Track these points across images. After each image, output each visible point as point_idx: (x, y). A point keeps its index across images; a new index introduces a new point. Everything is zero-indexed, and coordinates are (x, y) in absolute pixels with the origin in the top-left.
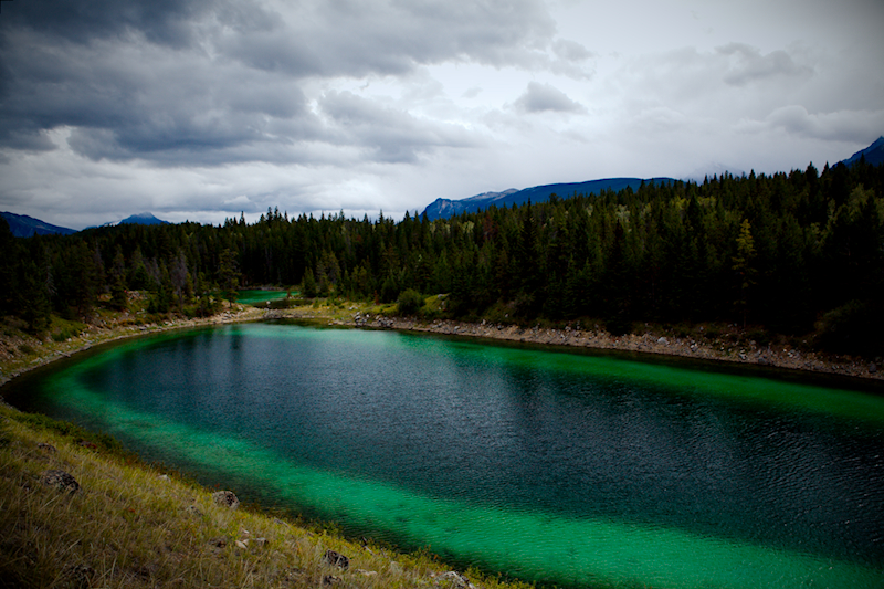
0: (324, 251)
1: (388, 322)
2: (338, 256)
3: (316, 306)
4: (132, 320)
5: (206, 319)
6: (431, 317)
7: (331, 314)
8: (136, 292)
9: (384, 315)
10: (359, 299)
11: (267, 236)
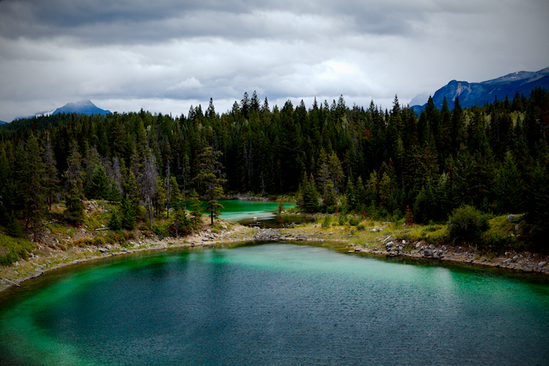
0: (323, 150)
1: (435, 252)
2: (340, 157)
3: (325, 225)
4: (90, 238)
5: (182, 240)
6: (500, 247)
7: (348, 237)
8: (94, 201)
9: (428, 241)
10: (381, 217)
11: (246, 130)
